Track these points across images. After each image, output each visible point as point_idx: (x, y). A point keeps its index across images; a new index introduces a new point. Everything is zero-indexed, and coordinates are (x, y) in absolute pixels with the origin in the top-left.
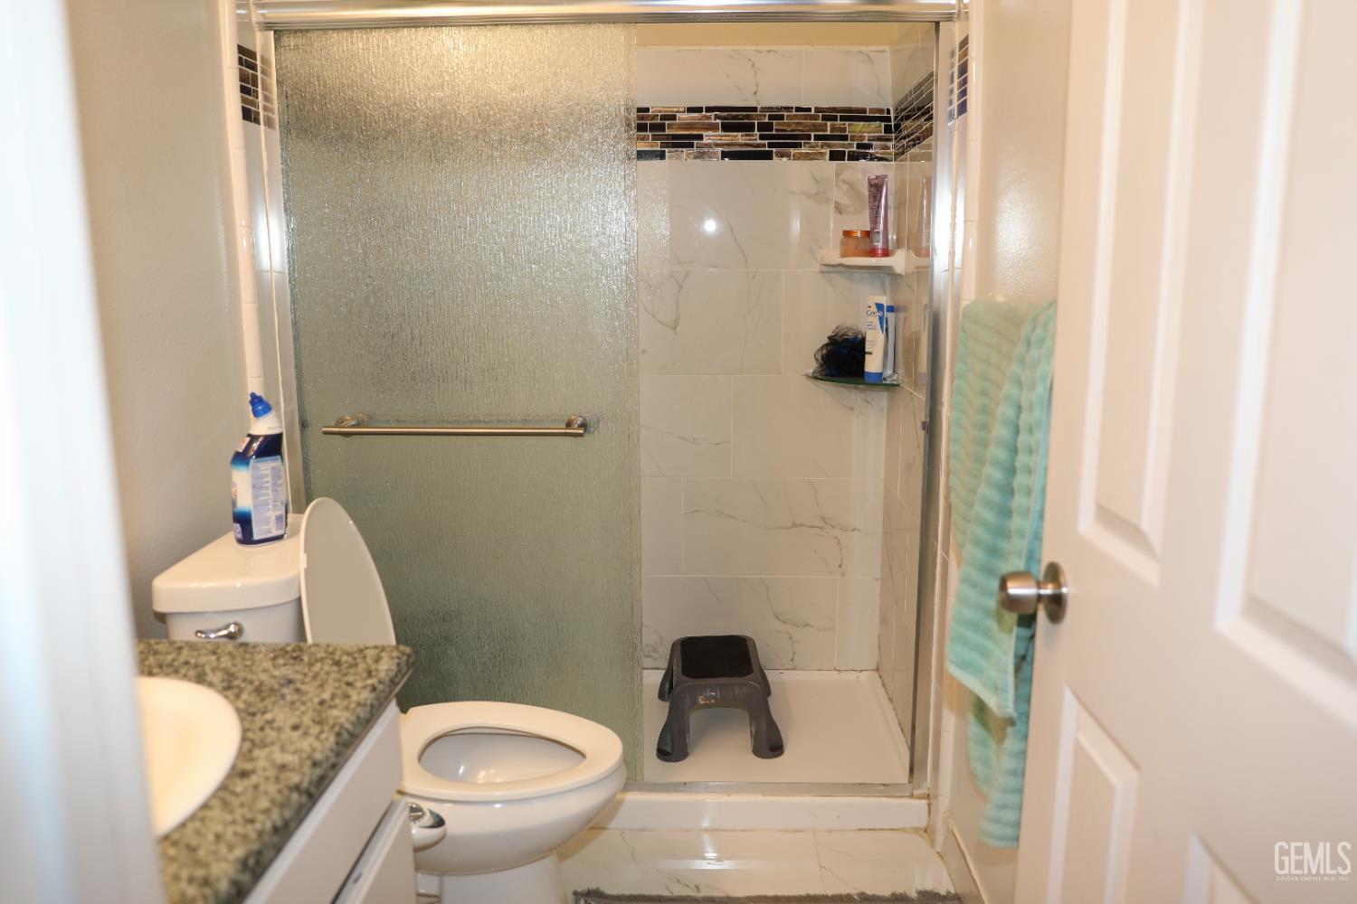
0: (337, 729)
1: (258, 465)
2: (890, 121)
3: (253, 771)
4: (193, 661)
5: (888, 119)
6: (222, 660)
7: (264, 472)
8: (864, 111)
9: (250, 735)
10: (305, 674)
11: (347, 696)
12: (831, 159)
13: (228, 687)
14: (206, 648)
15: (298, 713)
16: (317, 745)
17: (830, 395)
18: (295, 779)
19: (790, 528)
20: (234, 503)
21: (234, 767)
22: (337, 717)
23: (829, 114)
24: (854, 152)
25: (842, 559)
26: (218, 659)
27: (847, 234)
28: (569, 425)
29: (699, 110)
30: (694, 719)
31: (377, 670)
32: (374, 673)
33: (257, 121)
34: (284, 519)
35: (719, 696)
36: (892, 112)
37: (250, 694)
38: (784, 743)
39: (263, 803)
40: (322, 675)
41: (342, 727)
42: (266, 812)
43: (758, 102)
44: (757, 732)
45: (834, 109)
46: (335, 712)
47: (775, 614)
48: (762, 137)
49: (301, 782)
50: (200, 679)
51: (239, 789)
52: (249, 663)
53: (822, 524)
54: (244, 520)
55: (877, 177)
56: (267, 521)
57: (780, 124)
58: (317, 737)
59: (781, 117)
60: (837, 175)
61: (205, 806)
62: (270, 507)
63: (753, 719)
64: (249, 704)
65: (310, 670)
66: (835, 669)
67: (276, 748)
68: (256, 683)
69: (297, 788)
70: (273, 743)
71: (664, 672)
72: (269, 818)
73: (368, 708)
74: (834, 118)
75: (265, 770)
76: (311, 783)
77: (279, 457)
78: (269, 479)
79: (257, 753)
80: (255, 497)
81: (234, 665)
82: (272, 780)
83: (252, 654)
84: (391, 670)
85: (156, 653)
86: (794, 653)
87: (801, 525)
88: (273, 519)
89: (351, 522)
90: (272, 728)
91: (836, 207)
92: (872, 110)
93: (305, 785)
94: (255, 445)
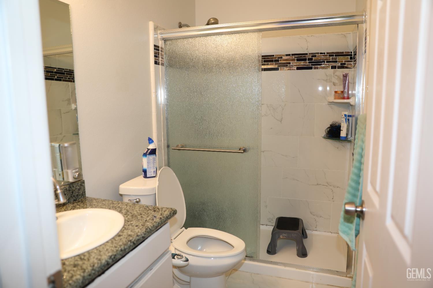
0: (147, 228)
1: (149, 157)
2: (352, 56)
3: (122, 235)
4: (121, 207)
5: (351, 55)
6: (128, 207)
7: (151, 159)
8: (343, 53)
9: (125, 226)
10: (145, 213)
11: (153, 220)
12: (332, 68)
13: (125, 215)
14: (125, 204)
15: (139, 222)
16: (140, 231)
17: (330, 144)
18: (131, 238)
19: (316, 185)
20: (143, 167)
21: (118, 233)
22: (148, 225)
23: (331, 54)
24: (339, 66)
25: (333, 196)
26: (127, 207)
27: (336, 92)
28: (240, 149)
29: (289, 55)
30: (279, 242)
31: (164, 214)
32: (162, 215)
33: (159, 64)
34: (156, 172)
35: (287, 235)
36: (352, 53)
37: (130, 216)
38: (308, 254)
39: (121, 243)
40: (150, 214)
41: (148, 227)
42: (120, 246)
43: (308, 52)
44: (298, 249)
45: (333, 53)
46: (148, 223)
47: (311, 212)
48: (309, 63)
49: (132, 239)
50: (120, 212)
51: (117, 239)
52: (133, 209)
53: (327, 185)
54: (145, 171)
55: (346, 74)
56: (151, 172)
57: (315, 58)
58: (141, 229)
59: (316, 56)
60: (334, 74)
61: (107, 242)
62: (152, 168)
63: (298, 244)
64: (128, 219)
65: (147, 212)
66: (330, 232)
67: (130, 231)
68: (133, 214)
69: (130, 241)
70: (130, 229)
71: (274, 227)
72: (120, 247)
73: (158, 223)
74: (333, 56)
75: (125, 235)
76: (135, 240)
77: (155, 155)
78: (152, 161)
79: (125, 231)
80: (148, 165)
81: (130, 209)
82: (125, 238)
83: (135, 206)
84: (168, 214)
85: (113, 204)
86: (317, 225)
87: (320, 184)
88: (153, 171)
89: (174, 174)
90: (131, 226)
91: (333, 84)
92: (346, 52)
93: (133, 240)
94: (149, 151)
